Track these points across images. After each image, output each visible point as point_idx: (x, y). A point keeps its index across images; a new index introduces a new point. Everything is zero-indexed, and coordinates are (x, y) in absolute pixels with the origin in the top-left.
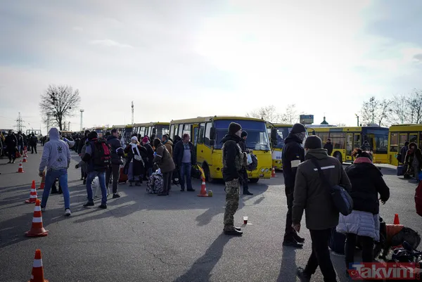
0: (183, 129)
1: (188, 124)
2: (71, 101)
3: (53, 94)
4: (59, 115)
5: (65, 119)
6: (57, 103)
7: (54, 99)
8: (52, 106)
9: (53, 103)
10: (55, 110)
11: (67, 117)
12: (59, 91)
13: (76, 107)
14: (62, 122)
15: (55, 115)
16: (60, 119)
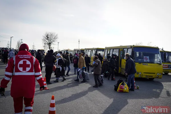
0: (113, 51)
1: (115, 49)
2: (54, 38)
3: (47, 35)
4: (49, 44)
5: (52, 46)
6: (49, 39)
7: (48, 37)
8: (47, 40)
9: (47, 39)
10: (48, 42)
11: (52, 45)
12: (50, 35)
13: (56, 41)
14: (51, 47)
15: (48, 44)
16: (50, 46)
